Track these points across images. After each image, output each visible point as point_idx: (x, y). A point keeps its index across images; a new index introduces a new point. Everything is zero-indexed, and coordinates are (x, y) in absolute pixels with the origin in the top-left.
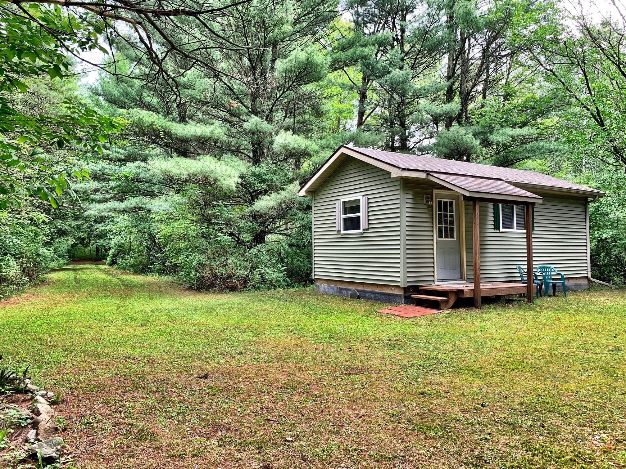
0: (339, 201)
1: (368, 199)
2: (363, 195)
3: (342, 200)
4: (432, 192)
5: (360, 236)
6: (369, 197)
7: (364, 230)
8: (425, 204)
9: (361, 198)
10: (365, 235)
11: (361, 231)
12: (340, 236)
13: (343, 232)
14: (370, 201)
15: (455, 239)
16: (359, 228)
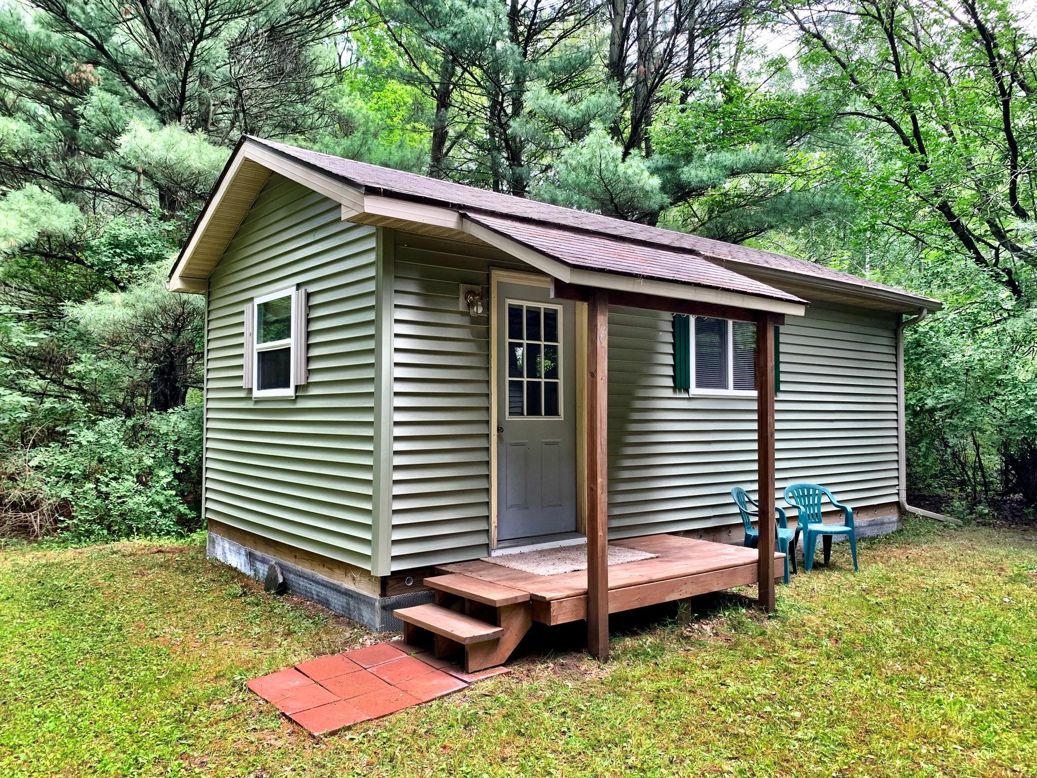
0: (250, 305)
1: (308, 296)
2: (298, 286)
3: (257, 302)
4: (488, 277)
5: (290, 407)
6: (310, 289)
7: (298, 388)
8: (463, 314)
9: (293, 292)
10: (301, 404)
12: (250, 405)
13: (257, 393)
14: (312, 301)
15: (561, 418)
16: (287, 385)
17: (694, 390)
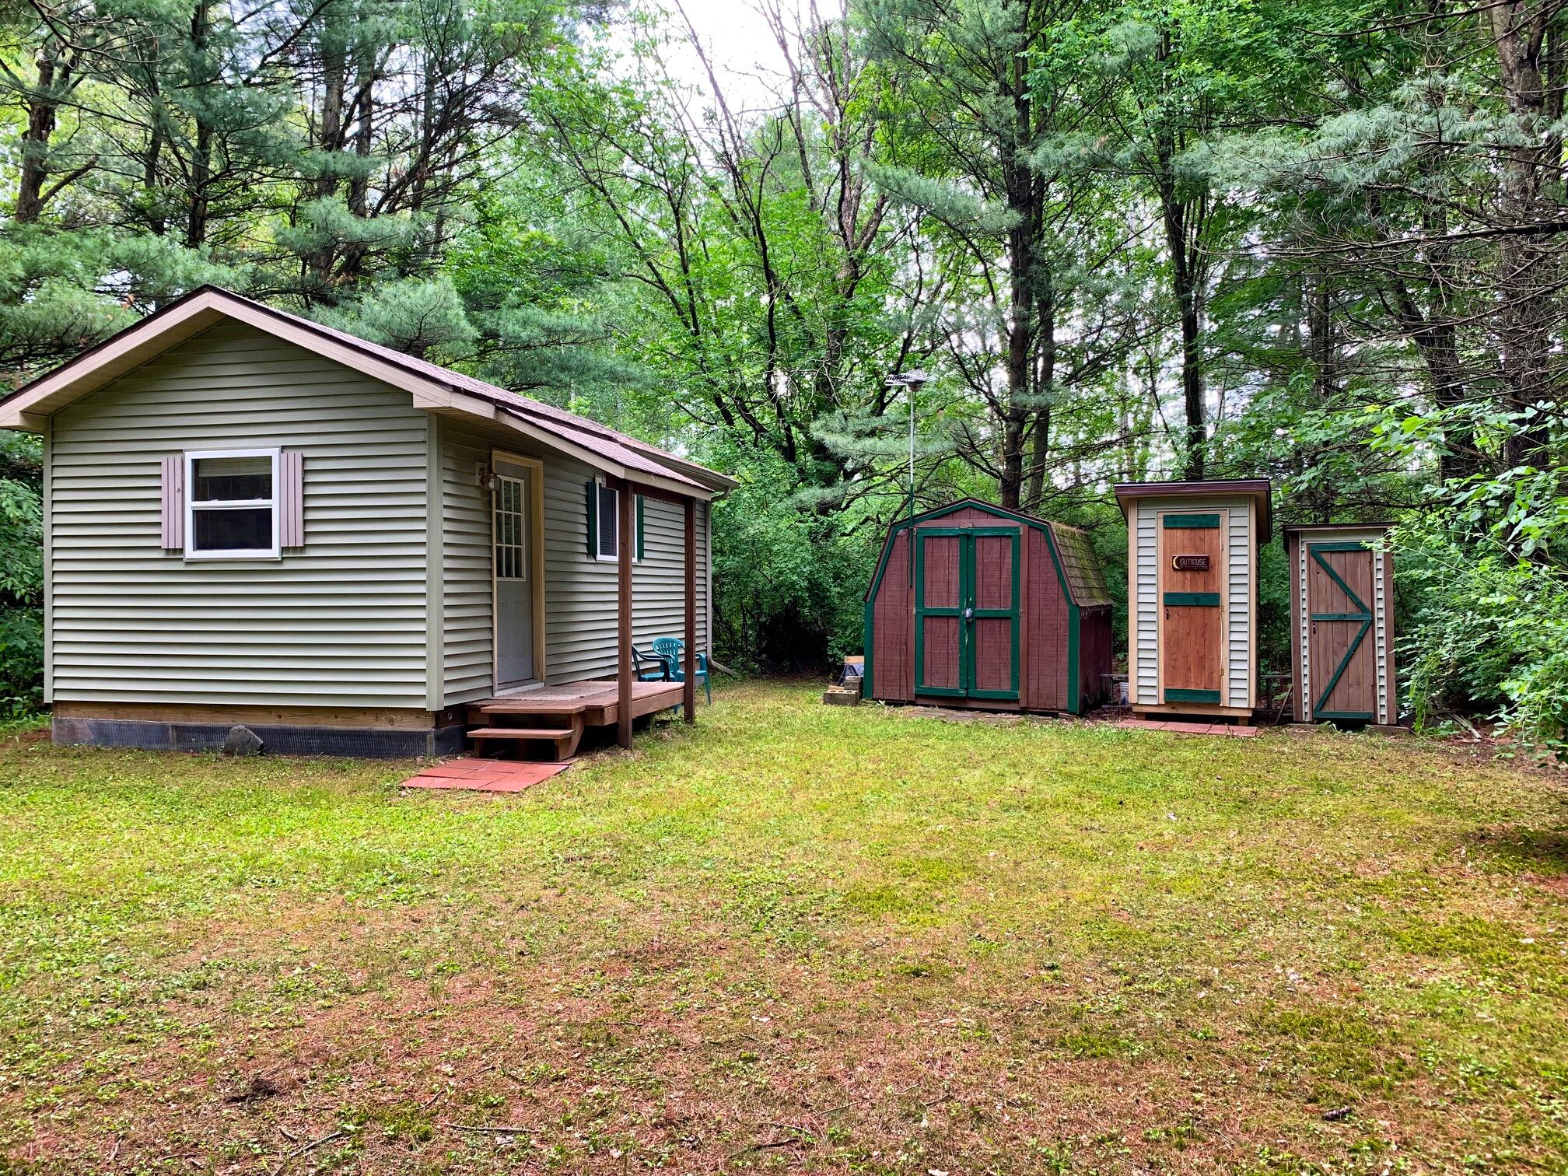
0: (178, 457)
1: (304, 459)
2: (283, 448)
3: (189, 457)
4: (491, 456)
5: (271, 568)
6: (308, 453)
7: (283, 549)
8: (477, 487)
9: (274, 453)
10: (288, 565)
11: (274, 552)
12: (180, 566)
13: (190, 553)
14: (310, 466)
15: (523, 580)
16: (268, 545)
17: (600, 557)
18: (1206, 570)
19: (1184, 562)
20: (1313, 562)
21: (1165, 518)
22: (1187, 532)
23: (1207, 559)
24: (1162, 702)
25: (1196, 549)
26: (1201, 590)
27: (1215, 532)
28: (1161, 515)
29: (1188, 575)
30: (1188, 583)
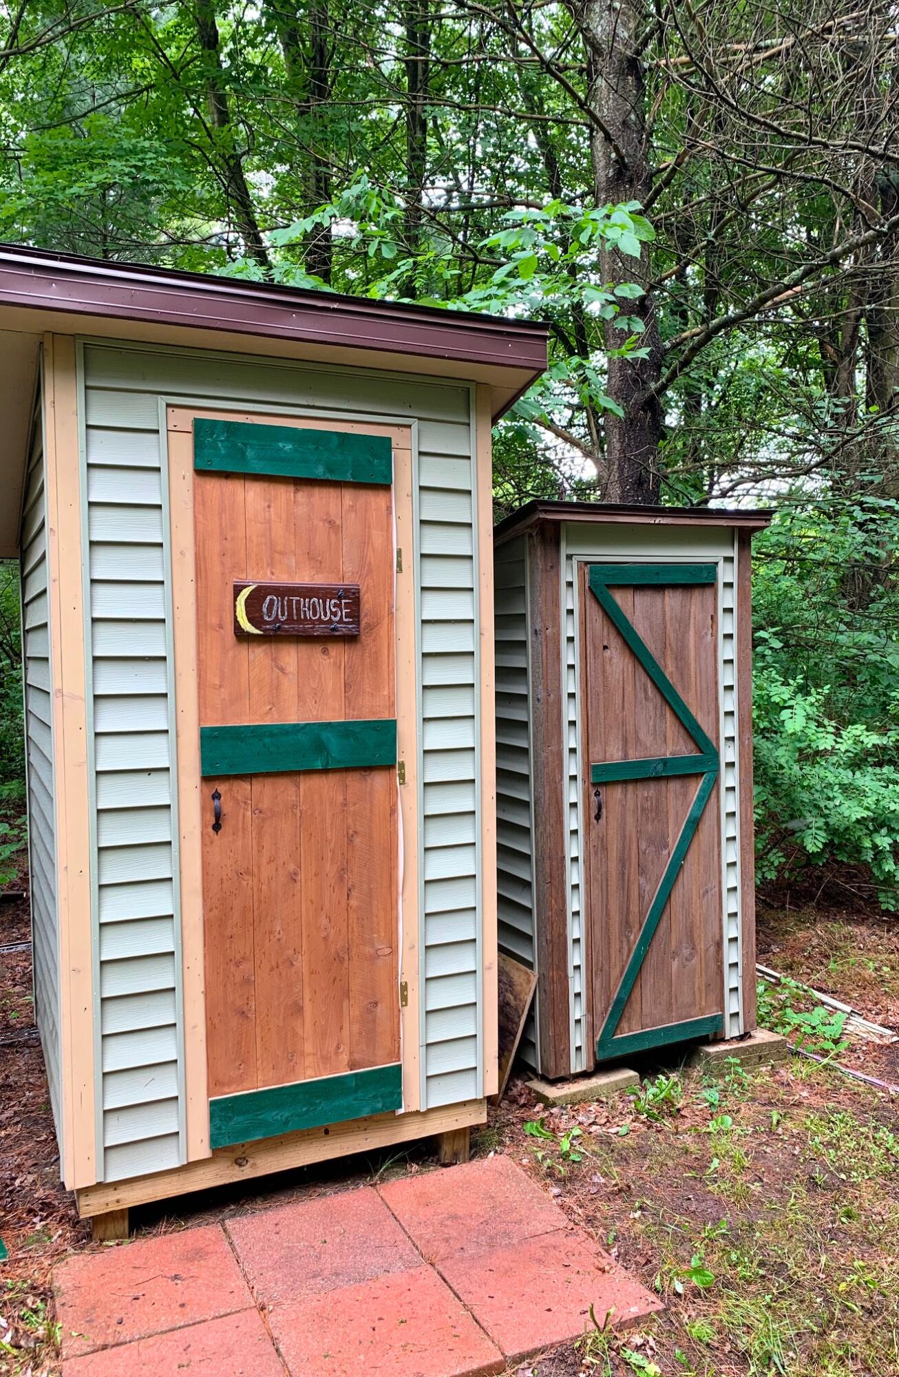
18: (351, 639)
19: (274, 610)
20: (596, 615)
21: (201, 431)
22: (283, 493)
23: (351, 598)
24: (202, 1150)
25: (314, 559)
26: (334, 713)
27: (375, 500)
28: (185, 420)
29: (291, 656)
30: (289, 687)
